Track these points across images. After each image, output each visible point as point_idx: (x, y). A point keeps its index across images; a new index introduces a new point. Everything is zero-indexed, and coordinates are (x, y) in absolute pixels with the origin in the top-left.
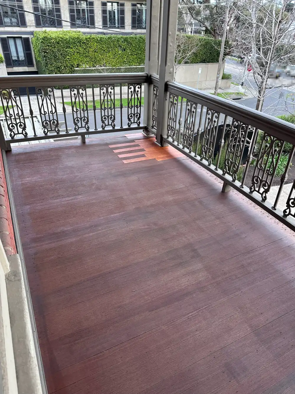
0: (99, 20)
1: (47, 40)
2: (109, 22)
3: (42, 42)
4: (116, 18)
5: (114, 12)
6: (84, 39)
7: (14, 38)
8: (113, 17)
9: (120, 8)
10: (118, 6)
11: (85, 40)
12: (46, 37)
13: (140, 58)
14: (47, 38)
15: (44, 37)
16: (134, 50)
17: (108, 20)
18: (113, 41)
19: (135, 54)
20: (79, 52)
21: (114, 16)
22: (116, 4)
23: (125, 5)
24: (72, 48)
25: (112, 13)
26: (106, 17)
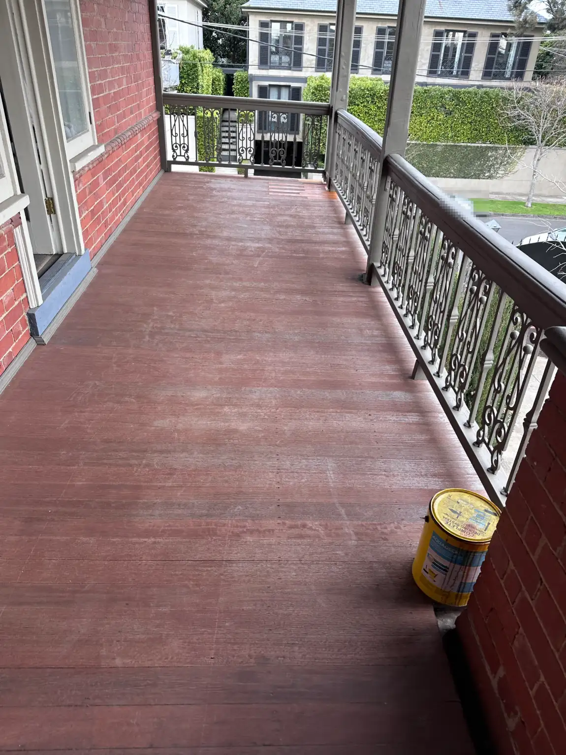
0: (423, 61)
1: (322, 91)
2: (442, 65)
3: (313, 93)
4: (457, 59)
5: (455, 49)
6: (382, 91)
7: (279, 87)
8: (450, 57)
9: (468, 41)
10: (464, 36)
11: (382, 93)
12: (320, 85)
13: (476, 130)
14: (322, 88)
15: (318, 86)
16: (468, 115)
17: (441, 62)
18: (431, 97)
19: (468, 122)
20: (368, 113)
21: (454, 56)
22: (462, 34)
23: (479, 35)
24: (358, 105)
25: (450, 50)
26: (438, 56)
